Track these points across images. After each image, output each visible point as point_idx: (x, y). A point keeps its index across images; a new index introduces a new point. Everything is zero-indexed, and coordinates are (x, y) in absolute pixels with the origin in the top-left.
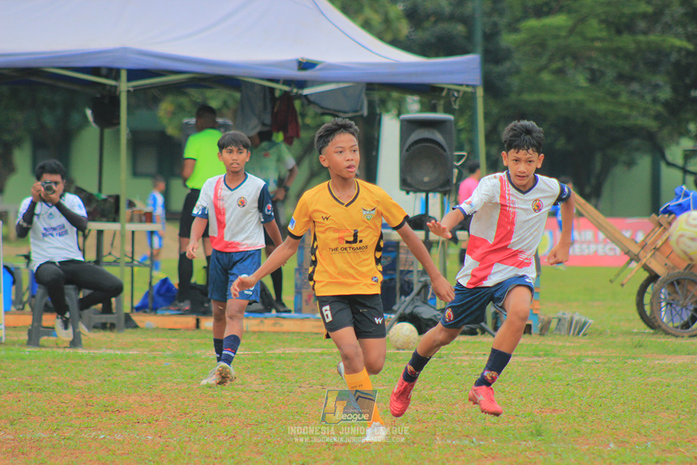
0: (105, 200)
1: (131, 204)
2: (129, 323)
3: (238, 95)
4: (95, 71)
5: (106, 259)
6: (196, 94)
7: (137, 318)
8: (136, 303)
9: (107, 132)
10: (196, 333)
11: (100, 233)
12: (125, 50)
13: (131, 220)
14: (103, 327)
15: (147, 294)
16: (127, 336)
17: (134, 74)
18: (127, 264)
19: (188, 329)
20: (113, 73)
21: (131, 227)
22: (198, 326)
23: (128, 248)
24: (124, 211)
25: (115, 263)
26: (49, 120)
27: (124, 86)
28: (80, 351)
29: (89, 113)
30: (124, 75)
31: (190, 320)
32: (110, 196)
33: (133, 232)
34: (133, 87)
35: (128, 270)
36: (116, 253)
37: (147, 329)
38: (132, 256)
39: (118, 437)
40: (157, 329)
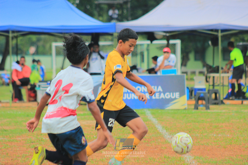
0: (215, 68)
1: (222, 68)
2: (222, 103)
4: (212, 30)
5: (216, 84)
7: (225, 101)
8: (225, 96)
9: (216, 48)
10: (241, 105)
11: (214, 77)
12: (220, 24)
13: (223, 73)
14: (215, 104)
15: (227, 95)
16: (222, 106)
17: (223, 31)
18: (222, 86)
19: (239, 104)
20: (217, 31)
21: (222, 75)
22: (242, 103)
23: (222, 81)
24: (220, 70)
25: (218, 85)
26: (199, 45)
27: (220, 34)
28: (209, 111)
29: (210, 43)
30: (220, 31)
31: (240, 102)
32: (216, 67)
33: (223, 77)
34: (223, 35)
35: (222, 87)
36: (218, 83)
37: (228, 105)
38: (223, 83)
39: (219, 135)
40: (231, 105)
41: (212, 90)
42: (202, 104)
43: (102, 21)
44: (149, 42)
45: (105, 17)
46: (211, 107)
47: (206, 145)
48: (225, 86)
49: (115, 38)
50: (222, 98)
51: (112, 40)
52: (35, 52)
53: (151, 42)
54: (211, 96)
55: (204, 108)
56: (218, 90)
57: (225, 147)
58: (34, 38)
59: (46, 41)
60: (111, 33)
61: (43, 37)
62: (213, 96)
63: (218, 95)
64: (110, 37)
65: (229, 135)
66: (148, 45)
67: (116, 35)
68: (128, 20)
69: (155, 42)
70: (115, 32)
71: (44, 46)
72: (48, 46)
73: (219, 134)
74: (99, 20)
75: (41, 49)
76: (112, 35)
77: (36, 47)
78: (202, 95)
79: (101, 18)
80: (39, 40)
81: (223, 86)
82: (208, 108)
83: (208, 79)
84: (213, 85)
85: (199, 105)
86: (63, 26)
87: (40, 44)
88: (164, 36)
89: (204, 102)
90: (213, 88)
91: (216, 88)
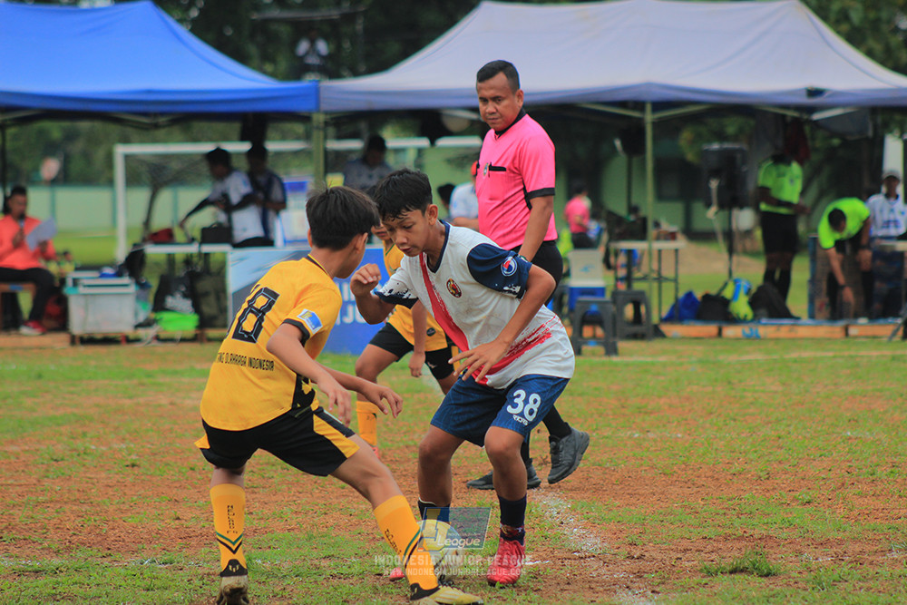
1: (657, 225)
2: (657, 333)
3: (752, 122)
4: (623, 104)
6: (713, 123)
7: (665, 328)
8: (665, 311)
9: (635, 160)
10: (718, 341)
11: (630, 253)
12: (649, 85)
13: (658, 238)
14: (635, 337)
15: (674, 307)
16: (657, 344)
17: (659, 105)
18: (655, 279)
19: (711, 337)
20: (639, 105)
21: (658, 245)
22: (720, 333)
23: (655, 266)
24: (652, 232)
25: (644, 278)
26: (582, 150)
27: (649, 117)
28: (615, 359)
29: (618, 143)
30: (649, 108)
31: (711, 329)
33: (660, 250)
34: (660, 118)
35: (655, 285)
37: (674, 339)
38: (659, 272)
39: (651, 435)
40: (683, 338)
41: (624, 293)
42: (594, 337)
43: (273, 75)
44: (424, 142)
45: (283, 64)
46: (623, 345)
47: (608, 465)
48: (667, 279)
49: (318, 128)
50: (655, 319)
51: (307, 137)
52: (59, 172)
53: (432, 143)
54: (621, 311)
55: (600, 349)
56: (642, 293)
57: (668, 471)
58: (55, 129)
59: (93, 140)
60: (305, 115)
61: (84, 125)
62: (629, 311)
63: (643, 309)
64: (299, 128)
65: (680, 435)
66: (420, 151)
67: (319, 118)
68: (356, 73)
69: (444, 142)
70: (318, 110)
71: (87, 156)
72: (100, 154)
73: (648, 431)
74: (265, 73)
75: (77, 166)
76: (305, 119)
77: (62, 159)
78: (594, 308)
79: (269, 67)
80: (70, 137)
81: (660, 279)
82: (611, 350)
83: (612, 260)
84: (628, 279)
85: (586, 342)
86: (149, 92)
87: (77, 147)
88: (472, 122)
89: (599, 332)
90: (629, 286)
91: (637, 286)
